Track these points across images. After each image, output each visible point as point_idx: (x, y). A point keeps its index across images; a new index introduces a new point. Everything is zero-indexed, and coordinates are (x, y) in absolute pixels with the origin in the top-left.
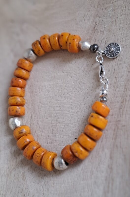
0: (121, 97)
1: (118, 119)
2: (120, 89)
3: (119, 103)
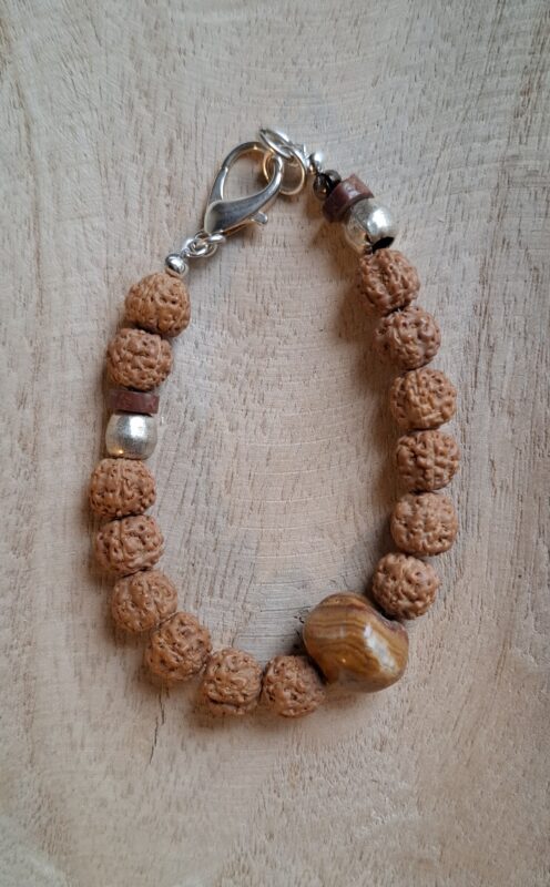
0: (520, 75)
1: (511, 152)
2: (515, 45)
3: (513, 96)
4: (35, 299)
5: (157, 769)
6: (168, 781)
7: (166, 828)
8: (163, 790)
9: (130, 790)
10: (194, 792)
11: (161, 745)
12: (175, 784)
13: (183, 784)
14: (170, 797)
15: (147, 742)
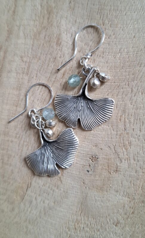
4: (13, 9)
5: (24, 205)
6: (27, 210)
7: (23, 229)
8: (25, 213)
9: (13, 210)
10: (37, 218)
11: (27, 196)
12: (30, 212)
13: (33, 214)
14: (27, 217)
15: (22, 193)
